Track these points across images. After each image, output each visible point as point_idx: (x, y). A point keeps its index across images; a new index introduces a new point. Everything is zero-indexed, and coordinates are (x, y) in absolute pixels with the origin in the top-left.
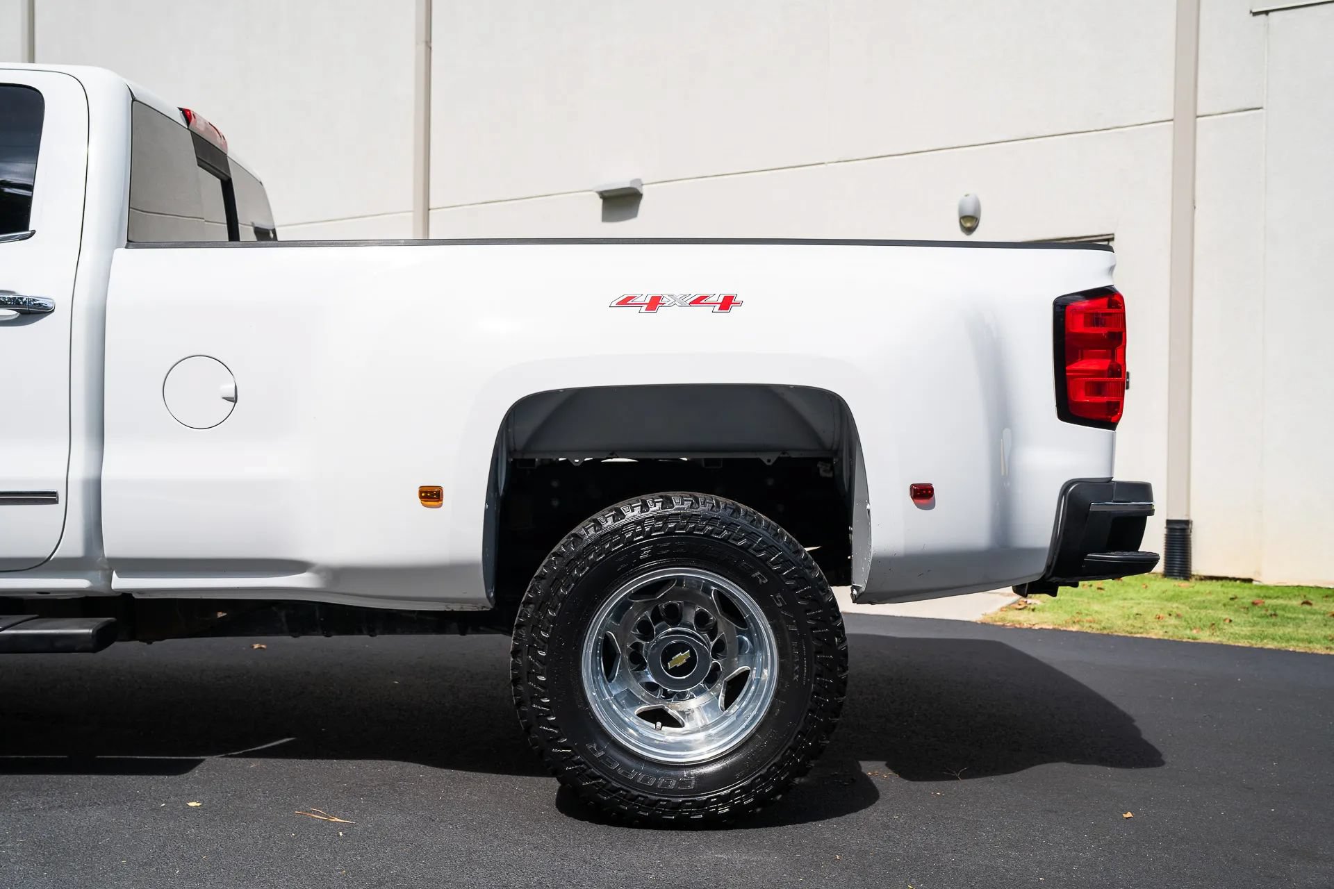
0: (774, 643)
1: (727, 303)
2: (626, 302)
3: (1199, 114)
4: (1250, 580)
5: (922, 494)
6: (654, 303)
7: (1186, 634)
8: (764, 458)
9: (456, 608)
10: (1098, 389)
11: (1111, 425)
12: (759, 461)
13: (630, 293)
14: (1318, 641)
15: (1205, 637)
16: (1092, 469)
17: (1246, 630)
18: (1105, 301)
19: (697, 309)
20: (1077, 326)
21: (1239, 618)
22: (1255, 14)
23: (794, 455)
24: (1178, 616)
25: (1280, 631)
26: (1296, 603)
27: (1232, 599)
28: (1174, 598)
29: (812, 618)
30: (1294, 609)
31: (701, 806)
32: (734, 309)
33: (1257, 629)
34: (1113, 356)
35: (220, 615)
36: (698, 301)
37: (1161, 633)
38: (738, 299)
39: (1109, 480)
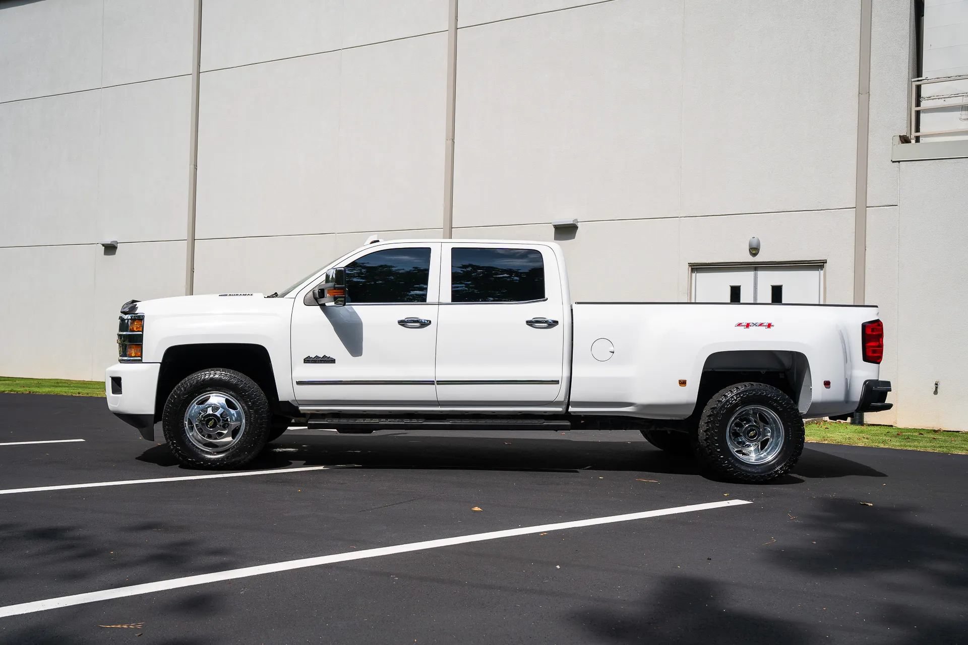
0: (783, 427)
1: (769, 326)
2: (739, 325)
3: (867, 206)
4: (892, 426)
5: (827, 384)
6: (748, 325)
7: (874, 445)
8: (762, 371)
9: (674, 419)
10: (874, 352)
11: (879, 363)
12: (760, 372)
13: (741, 322)
14: (929, 447)
15: (882, 446)
16: (873, 377)
17: (898, 444)
18: (876, 324)
19: (760, 327)
20: (869, 332)
21: (894, 439)
22: (894, 162)
23: (771, 370)
24: (867, 438)
25: (912, 444)
26: (916, 434)
27: (887, 432)
28: (862, 432)
29: (795, 421)
30: (917, 437)
31: (769, 475)
32: (772, 327)
33: (902, 443)
34: (879, 341)
35: (582, 422)
36: (761, 325)
37: (863, 444)
38: (772, 324)
39: (877, 380)
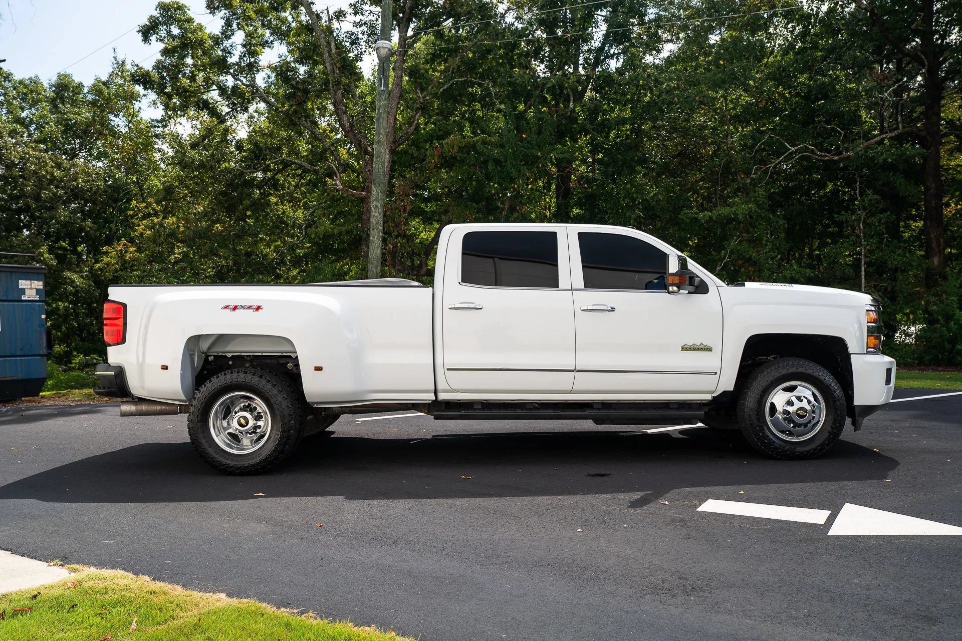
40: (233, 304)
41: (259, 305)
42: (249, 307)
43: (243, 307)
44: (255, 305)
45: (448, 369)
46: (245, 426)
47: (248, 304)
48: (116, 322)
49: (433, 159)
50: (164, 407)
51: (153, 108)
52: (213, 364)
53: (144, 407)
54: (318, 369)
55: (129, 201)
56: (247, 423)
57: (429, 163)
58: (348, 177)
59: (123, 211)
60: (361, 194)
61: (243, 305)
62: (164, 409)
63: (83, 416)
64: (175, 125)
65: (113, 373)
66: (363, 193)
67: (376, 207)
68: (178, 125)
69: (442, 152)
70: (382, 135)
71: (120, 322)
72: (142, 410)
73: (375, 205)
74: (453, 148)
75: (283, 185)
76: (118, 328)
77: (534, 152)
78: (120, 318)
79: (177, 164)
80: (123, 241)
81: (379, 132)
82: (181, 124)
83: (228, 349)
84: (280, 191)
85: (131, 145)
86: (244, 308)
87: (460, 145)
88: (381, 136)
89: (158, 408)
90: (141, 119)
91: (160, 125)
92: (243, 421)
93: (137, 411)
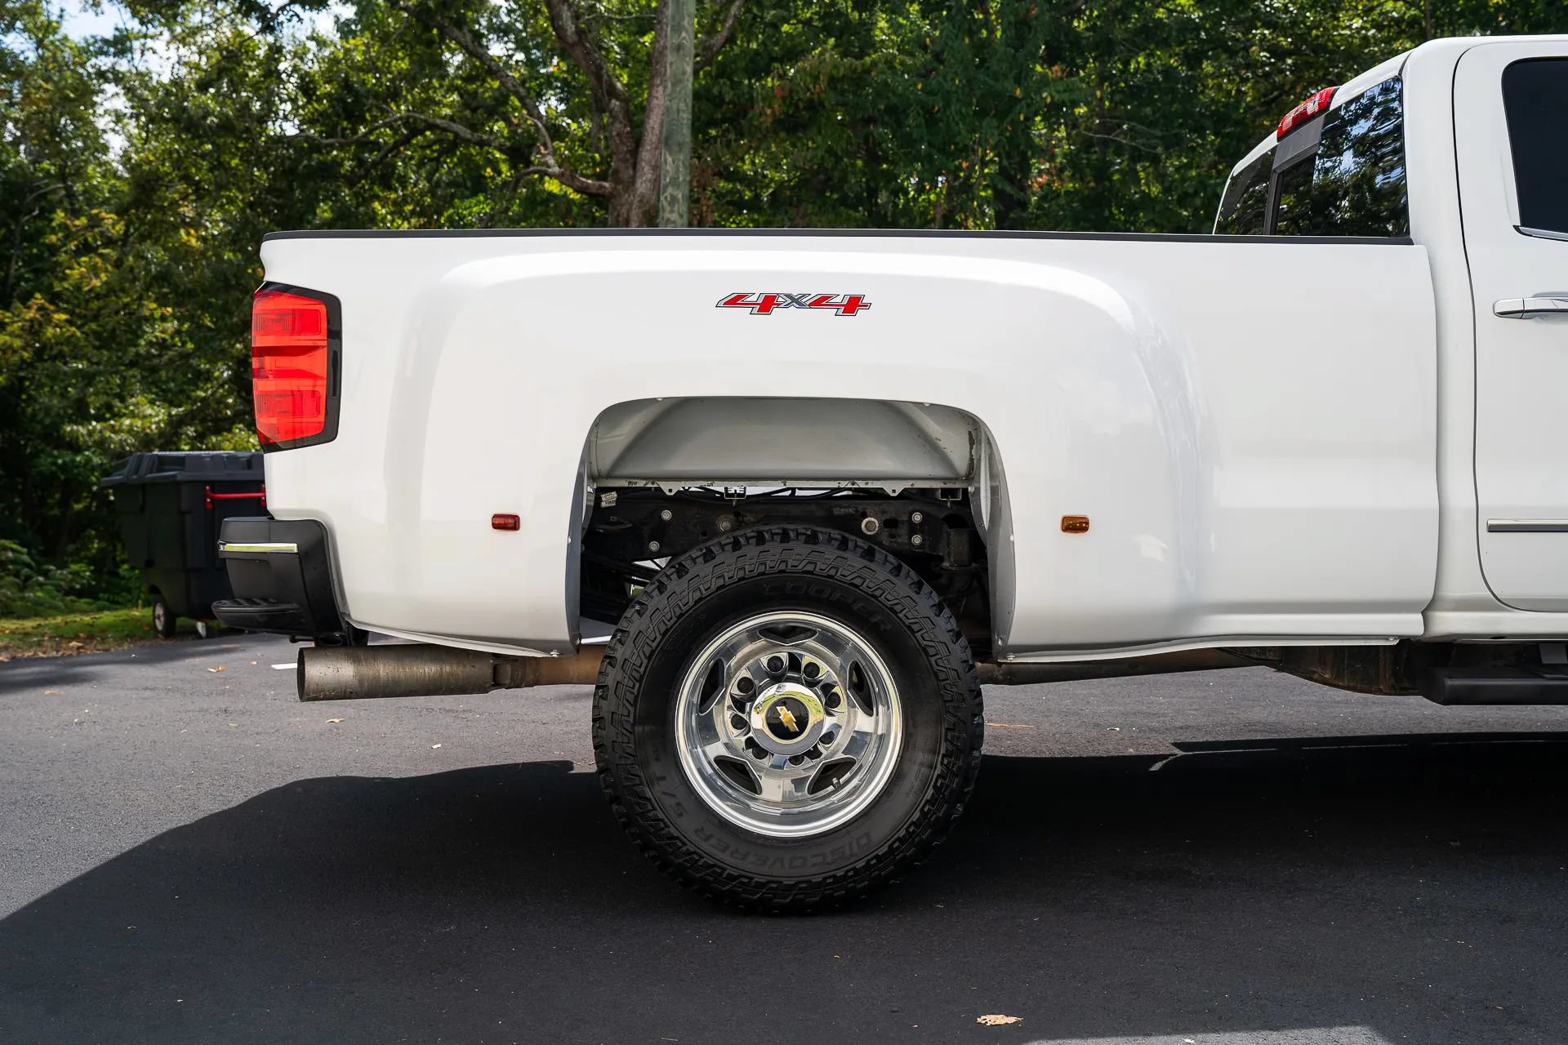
40: (757, 290)
41: (855, 292)
42: (821, 302)
43: (796, 301)
44: (842, 292)
45: (1492, 529)
46: (796, 735)
47: (815, 291)
48: (301, 362)
49: (770, 106)
50: (447, 668)
51: (91, 13)
52: (613, 518)
53: (384, 670)
54: (1075, 525)
55: (47, 213)
56: (802, 722)
57: (760, 115)
58: (570, 150)
59: (34, 237)
60: (601, 187)
61: (794, 294)
62: (450, 674)
63: (48, 691)
64: (143, 53)
65: (293, 547)
66: (606, 184)
67: (674, 200)
68: (148, 54)
69: (791, 91)
70: (687, 32)
71: (318, 363)
72: (377, 678)
73: (672, 196)
74: (816, 79)
75: (404, 176)
76: (305, 385)
77: (1008, 84)
78: (315, 348)
79: (167, 121)
80: (39, 299)
81: (679, 24)
82: (154, 52)
83: (677, 464)
84: (396, 191)
85: (47, 90)
86: (801, 305)
87: (834, 72)
88: (684, 34)
89: (427, 670)
90: (66, 38)
91: (112, 50)
92: (786, 716)
93: (361, 681)
